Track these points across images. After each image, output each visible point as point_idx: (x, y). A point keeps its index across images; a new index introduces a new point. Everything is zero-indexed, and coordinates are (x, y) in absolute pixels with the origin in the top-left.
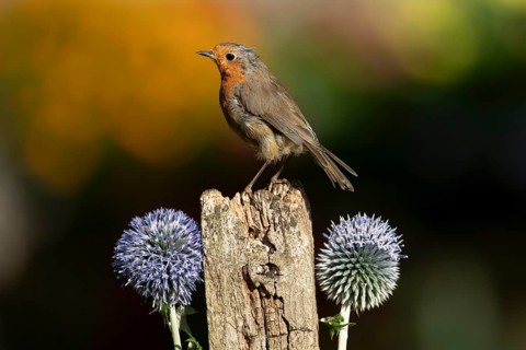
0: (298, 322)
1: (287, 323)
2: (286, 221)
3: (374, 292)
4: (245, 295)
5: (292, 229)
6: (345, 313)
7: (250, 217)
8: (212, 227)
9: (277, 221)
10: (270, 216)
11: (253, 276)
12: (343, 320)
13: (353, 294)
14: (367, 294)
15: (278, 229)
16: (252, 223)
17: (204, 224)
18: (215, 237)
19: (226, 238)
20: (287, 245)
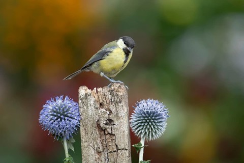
0: (121, 146)
1: (117, 146)
2: (117, 101)
3: (155, 132)
4: (98, 133)
5: (119, 104)
6: (142, 142)
7: (100, 98)
8: (83, 103)
9: (113, 100)
10: (110, 98)
11: (102, 125)
12: (141, 145)
13: (146, 133)
14: (152, 133)
15: (113, 104)
16: (101, 101)
17: (80, 101)
18: (85, 107)
19: (90, 108)
20: (117, 111)
